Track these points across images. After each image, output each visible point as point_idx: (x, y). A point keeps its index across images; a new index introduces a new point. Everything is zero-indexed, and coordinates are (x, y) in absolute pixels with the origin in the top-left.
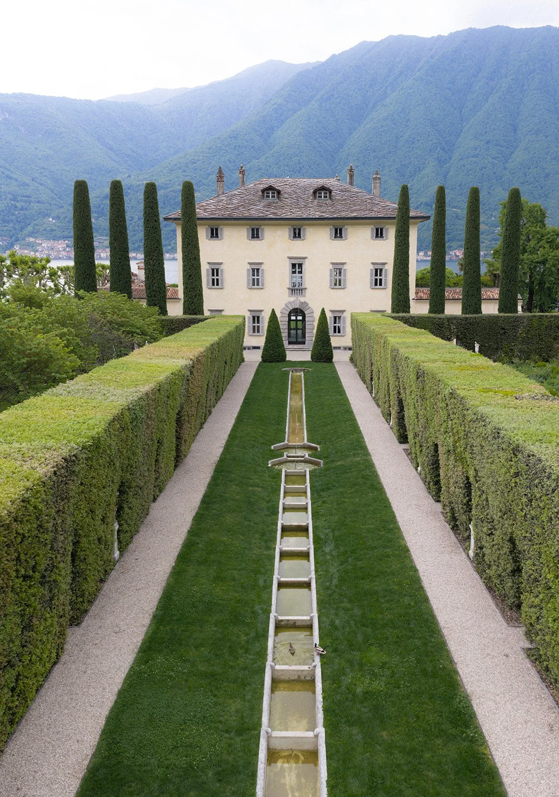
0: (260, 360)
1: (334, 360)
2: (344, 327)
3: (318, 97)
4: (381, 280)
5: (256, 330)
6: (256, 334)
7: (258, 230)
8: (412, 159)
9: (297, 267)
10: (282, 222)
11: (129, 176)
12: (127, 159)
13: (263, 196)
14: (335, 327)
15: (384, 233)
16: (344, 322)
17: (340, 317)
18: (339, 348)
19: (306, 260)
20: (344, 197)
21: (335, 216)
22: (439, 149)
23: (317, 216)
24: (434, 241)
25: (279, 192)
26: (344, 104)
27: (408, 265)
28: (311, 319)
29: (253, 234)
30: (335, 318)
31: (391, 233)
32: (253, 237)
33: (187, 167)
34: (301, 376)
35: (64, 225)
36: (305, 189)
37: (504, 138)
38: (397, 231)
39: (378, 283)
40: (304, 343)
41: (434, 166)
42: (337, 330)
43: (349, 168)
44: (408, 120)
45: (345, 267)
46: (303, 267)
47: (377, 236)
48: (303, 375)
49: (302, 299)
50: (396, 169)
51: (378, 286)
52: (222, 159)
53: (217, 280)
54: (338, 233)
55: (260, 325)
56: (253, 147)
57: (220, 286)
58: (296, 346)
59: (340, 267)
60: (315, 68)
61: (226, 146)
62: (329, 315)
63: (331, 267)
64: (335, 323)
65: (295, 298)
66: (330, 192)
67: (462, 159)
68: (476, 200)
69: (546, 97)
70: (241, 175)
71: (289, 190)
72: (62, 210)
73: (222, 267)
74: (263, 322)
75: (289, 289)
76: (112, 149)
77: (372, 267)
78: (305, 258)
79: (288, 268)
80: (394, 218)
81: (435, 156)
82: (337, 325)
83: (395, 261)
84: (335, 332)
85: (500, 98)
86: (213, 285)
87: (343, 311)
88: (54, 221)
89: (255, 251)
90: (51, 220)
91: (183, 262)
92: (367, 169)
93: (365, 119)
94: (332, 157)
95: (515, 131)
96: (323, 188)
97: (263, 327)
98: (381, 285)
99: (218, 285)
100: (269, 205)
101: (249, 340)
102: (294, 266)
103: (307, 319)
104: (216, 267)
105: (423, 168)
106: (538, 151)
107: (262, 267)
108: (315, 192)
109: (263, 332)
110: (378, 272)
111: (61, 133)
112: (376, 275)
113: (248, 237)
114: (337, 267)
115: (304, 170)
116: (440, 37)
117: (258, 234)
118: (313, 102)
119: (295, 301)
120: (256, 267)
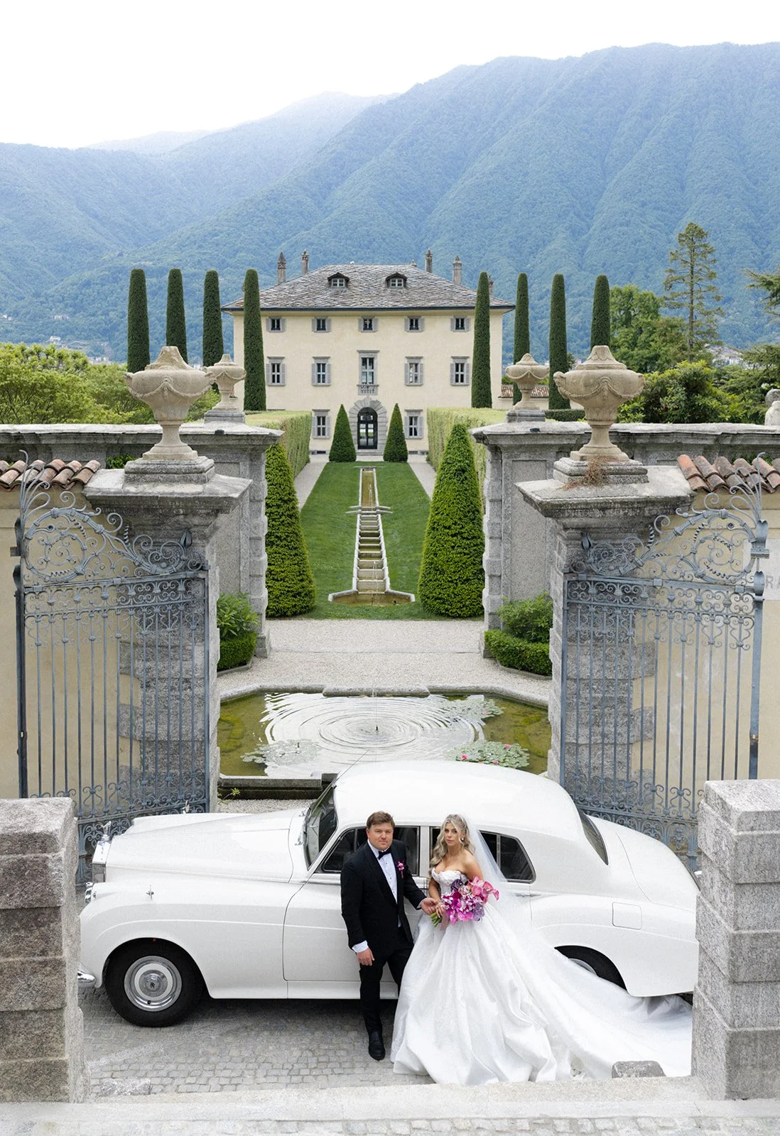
0: (328, 461)
1: (408, 461)
2: (421, 429)
3: (395, 142)
4: (462, 376)
5: (321, 432)
6: (321, 436)
7: (324, 321)
8: (532, 229)
9: (368, 361)
10: (351, 312)
11: (121, 255)
12: (117, 230)
13: (330, 284)
14: (411, 429)
15: (465, 323)
16: (421, 424)
17: (416, 418)
18: (415, 452)
19: (378, 354)
20: (421, 285)
21: (411, 305)
22: (571, 214)
23: (390, 306)
24: (516, 331)
25: (347, 280)
26: (433, 153)
27: (488, 356)
28: (384, 420)
29: (319, 326)
30: (411, 418)
31: (471, 323)
32: (319, 329)
33: (205, 241)
34: (372, 474)
35: (24, 324)
36: (377, 276)
37: (667, 198)
38: (476, 321)
39: (459, 379)
40: (376, 448)
41: (565, 239)
42: (413, 432)
43: (427, 253)
44: (526, 174)
45: (422, 361)
46: (375, 361)
47: (457, 327)
48: (375, 474)
49: (374, 398)
50: (510, 243)
51: (459, 383)
52: (256, 229)
53: (278, 376)
54: (414, 325)
55: (326, 426)
56: (301, 213)
57: (281, 383)
58: (366, 451)
59: (416, 361)
60: (390, 102)
61: (263, 211)
62: (404, 416)
63: (406, 361)
64: (411, 424)
65: (365, 397)
66: (405, 279)
67: (605, 229)
68: (560, 288)
69: (727, 141)
70: (304, 261)
71: (359, 278)
72: (22, 303)
73: (284, 362)
74: (329, 424)
75: (358, 386)
76: (96, 217)
77: (452, 361)
78: (377, 352)
79: (358, 362)
80: (473, 308)
81: (567, 225)
82: (413, 426)
83: (475, 352)
84: (411, 434)
85: (659, 143)
86: (274, 381)
87: (420, 411)
88: (10, 319)
89: (320, 344)
90: (5, 316)
91: (246, 354)
92: (467, 243)
93: (464, 172)
94: (416, 226)
95: (683, 188)
96: (397, 276)
97: (329, 428)
98: (462, 381)
99: (278, 382)
100: (336, 294)
101: (315, 444)
102: (364, 361)
103: (379, 420)
104: (278, 362)
105: (549, 241)
106: (717, 217)
107: (330, 362)
108: (388, 280)
109: (328, 434)
110: (459, 367)
111: (24, 194)
112: (457, 370)
113: (313, 328)
114: (413, 361)
115: (375, 245)
116: (570, 60)
117: (324, 326)
118: (388, 150)
119: (365, 400)
120: (322, 362)
